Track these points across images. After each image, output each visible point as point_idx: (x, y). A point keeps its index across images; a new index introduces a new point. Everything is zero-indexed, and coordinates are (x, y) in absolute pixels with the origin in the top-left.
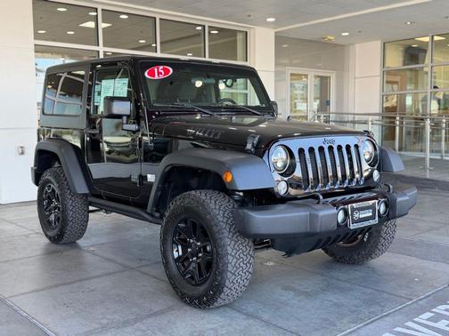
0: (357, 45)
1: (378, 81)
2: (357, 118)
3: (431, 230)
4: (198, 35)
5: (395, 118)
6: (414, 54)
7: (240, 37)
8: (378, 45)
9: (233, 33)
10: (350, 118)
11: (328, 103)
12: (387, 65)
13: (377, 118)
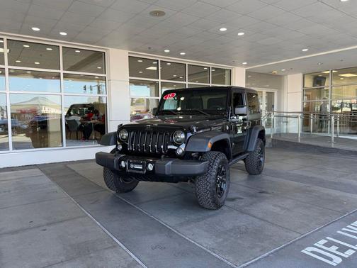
0: (289, 76)
1: (301, 94)
2: (288, 115)
3: (342, 176)
4: (206, 71)
5: (310, 115)
6: (319, 80)
7: (227, 72)
8: (300, 76)
9: (223, 71)
10: (285, 114)
11: (273, 106)
12: (305, 86)
13: (300, 114)
